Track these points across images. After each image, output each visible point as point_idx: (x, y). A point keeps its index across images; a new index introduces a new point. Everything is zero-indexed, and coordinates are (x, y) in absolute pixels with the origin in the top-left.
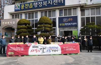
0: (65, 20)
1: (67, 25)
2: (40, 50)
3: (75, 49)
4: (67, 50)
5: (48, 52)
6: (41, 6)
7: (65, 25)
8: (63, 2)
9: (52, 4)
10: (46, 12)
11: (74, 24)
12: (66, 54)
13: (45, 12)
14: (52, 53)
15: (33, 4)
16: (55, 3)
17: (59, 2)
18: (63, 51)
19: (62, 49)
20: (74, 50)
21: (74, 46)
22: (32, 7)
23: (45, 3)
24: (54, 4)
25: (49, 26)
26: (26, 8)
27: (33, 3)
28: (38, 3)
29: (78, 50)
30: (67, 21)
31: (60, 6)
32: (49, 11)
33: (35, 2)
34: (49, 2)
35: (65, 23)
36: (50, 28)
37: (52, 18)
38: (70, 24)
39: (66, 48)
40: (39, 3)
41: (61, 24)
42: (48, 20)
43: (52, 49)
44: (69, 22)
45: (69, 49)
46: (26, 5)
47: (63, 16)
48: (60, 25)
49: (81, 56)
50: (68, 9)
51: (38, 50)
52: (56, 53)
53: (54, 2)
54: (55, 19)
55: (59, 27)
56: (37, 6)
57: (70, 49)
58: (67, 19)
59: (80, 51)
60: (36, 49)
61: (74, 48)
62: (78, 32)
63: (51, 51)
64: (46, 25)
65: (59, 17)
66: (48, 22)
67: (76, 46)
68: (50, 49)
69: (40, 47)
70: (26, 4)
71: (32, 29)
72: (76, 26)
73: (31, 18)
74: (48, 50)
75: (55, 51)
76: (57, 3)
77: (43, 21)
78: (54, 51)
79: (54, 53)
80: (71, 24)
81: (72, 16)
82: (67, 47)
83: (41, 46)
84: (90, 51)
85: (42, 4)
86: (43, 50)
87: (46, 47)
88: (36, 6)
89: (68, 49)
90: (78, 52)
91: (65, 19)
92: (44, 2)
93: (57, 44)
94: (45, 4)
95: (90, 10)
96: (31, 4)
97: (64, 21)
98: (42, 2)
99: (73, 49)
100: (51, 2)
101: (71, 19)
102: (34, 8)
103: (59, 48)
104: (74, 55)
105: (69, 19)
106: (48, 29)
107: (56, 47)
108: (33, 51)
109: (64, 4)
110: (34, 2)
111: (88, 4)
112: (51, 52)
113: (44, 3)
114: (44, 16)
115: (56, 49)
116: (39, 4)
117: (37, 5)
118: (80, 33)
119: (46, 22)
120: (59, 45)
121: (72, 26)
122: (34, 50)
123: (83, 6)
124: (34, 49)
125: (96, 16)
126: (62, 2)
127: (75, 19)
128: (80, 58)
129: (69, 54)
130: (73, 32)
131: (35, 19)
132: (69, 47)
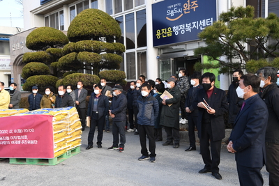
0: (172, 13)
1: (180, 32)
3: (32, 142)
4: (4, 143)
7: (173, 33)
11: (204, 23)
20: (29, 142)
30: (180, 13)
35: (172, 25)
37: (135, 10)
38: (188, 27)
41: (161, 32)
45: (10, 140)
48: (158, 34)
57: (17, 141)
58: (178, 7)
65: (153, 5)
80: (192, 25)
89: (8, 138)
91: (173, 9)
97: (169, 16)
99: (26, 140)
101: (194, 3)
105: (187, 7)
119: (79, 30)
132: (11, 132)
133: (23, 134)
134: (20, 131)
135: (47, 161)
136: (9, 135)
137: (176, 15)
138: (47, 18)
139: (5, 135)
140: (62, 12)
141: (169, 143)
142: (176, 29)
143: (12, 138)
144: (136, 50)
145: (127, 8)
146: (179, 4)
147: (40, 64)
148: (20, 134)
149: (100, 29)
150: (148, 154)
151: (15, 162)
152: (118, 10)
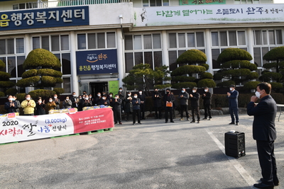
0: (91, 58)
1: (96, 69)
2: (23, 130)
3: (103, 121)
4: (87, 124)
5: (44, 131)
6: (30, 22)
7: (92, 69)
8: (83, 18)
9: (58, 19)
10: (45, 39)
11: (111, 66)
12: (86, 133)
13: (43, 37)
14: (52, 133)
15: (10, 18)
16: (67, 19)
17: (76, 16)
18: (78, 126)
19: (76, 123)
21: (101, 114)
22: (7, 24)
23: (41, 16)
24: (65, 20)
25: (52, 71)
27: (9, 14)
28: (23, 16)
29: (111, 121)
30: (96, 59)
31: (79, 25)
32: (52, 37)
33: (16, 13)
34: (52, 15)
35: (91, 64)
36: (55, 76)
37: (61, 52)
38: (102, 67)
39: (84, 121)
40: (27, 14)
41: (83, 67)
42: (49, 59)
43: (53, 125)
44: (99, 63)
45: (91, 122)
47: (87, 49)
48: (81, 68)
49: (114, 134)
50: (98, 34)
51: (17, 129)
52: (63, 132)
53: (64, 16)
54: (69, 55)
55: (79, 73)
56: (20, 23)
57: (94, 122)
58: (95, 56)
59: (114, 123)
60: (12, 127)
61: (102, 119)
62: (118, 83)
63: (50, 128)
64: (44, 70)
65: (76, 52)
66: (48, 62)
67: (106, 113)
68: (47, 125)
69: (21, 123)
71: (11, 79)
72: (115, 71)
73: (7, 52)
74: (43, 127)
75: (60, 128)
76: (70, 19)
77: (37, 61)
78: (57, 130)
79: (58, 133)
80: (104, 66)
81: (106, 48)
82: (85, 118)
83: (24, 120)
84: (137, 122)
85: (33, 17)
86: (31, 129)
87: (37, 122)
88: (18, 23)
89: (89, 121)
90: (111, 126)
91: (91, 56)
92: (38, 13)
93: (63, 112)
94: (41, 18)
95: (142, 37)
96: (4, 17)
97: (89, 60)
98: (33, 14)
99: (99, 121)
100: (55, 16)
101: (105, 55)
102: (12, 26)
103: (70, 120)
104: (101, 134)
105: (100, 56)
106: (51, 79)
107: (62, 119)
108: (4, 133)
109: (86, 22)
110: (12, 13)
111: (137, 25)
112: (52, 131)
113: (38, 16)
114: (41, 47)
115: (63, 125)
116: (27, 19)
117: (21, 19)
118: (123, 86)
119: (43, 62)
120: (68, 114)
121: (106, 71)
122: (8, 131)
123: (128, 28)
124: (7, 128)
125: (153, 50)
126: (81, 17)
127: (113, 55)
128: (112, 137)
129: (92, 132)
130: (110, 85)
131: (16, 55)
132: (92, 117)
134: (97, 117)
135: (109, 130)
137: (93, 60)
142: (93, 67)
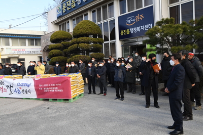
0: (129, 21)
1: (134, 31)
2: (7, 89)
3: (60, 91)
4: (46, 91)
5: (17, 92)
7: (130, 32)
10: (99, 10)
11: (147, 27)
13: (97, 10)
22: (75, 5)
26: (68, 9)
30: (134, 22)
35: (129, 28)
37: (109, 20)
38: (139, 29)
39: (43, 87)
42: (84, 28)
43: (22, 88)
44: (137, 25)
45: (49, 90)
46: (68, 5)
47: (127, 13)
48: (122, 33)
51: (4, 88)
57: (52, 90)
58: (133, 18)
60: (1, 86)
65: (119, 17)
69: (6, 84)
70: (67, 2)
74: (17, 89)
75: (26, 92)
80: (141, 28)
86: (11, 90)
87: (13, 84)
88: (79, 2)
89: (48, 89)
91: (130, 19)
93: (31, 77)
97: (128, 23)
99: (57, 90)
101: (141, 16)
102: (77, 6)
105: (137, 18)
107: (28, 83)
112: (22, 93)
115: (28, 89)
120: (34, 79)
130: (148, 47)
132: (49, 85)
133: (56, 86)
134: (54, 85)
135: (68, 100)
136: (49, 87)
137: (132, 22)
138: (60, 26)
139: (47, 87)
140: (68, 22)
141: (130, 91)
142: (131, 30)
143: (50, 88)
144: (109, 42)
145: (104, 19)
146: (133, 17)
147: (58, 51)
148: (54, 87)
149: (90, 31)
150: (120, 97)
151: (52, 101)
152: (99, 20)
